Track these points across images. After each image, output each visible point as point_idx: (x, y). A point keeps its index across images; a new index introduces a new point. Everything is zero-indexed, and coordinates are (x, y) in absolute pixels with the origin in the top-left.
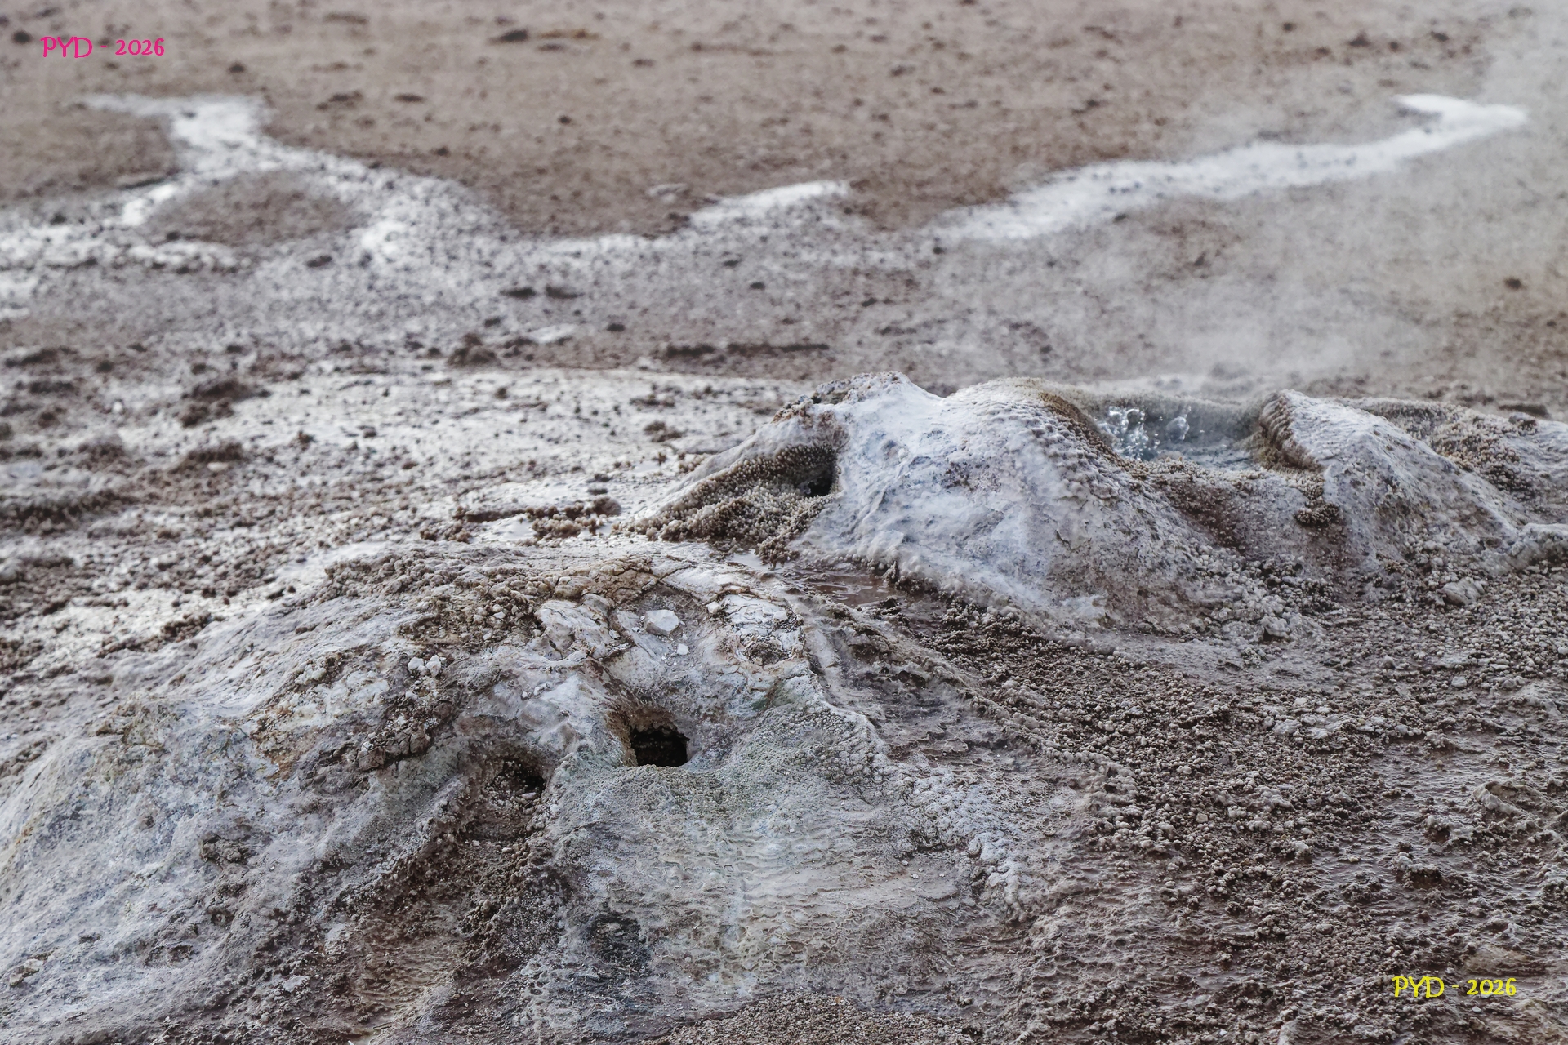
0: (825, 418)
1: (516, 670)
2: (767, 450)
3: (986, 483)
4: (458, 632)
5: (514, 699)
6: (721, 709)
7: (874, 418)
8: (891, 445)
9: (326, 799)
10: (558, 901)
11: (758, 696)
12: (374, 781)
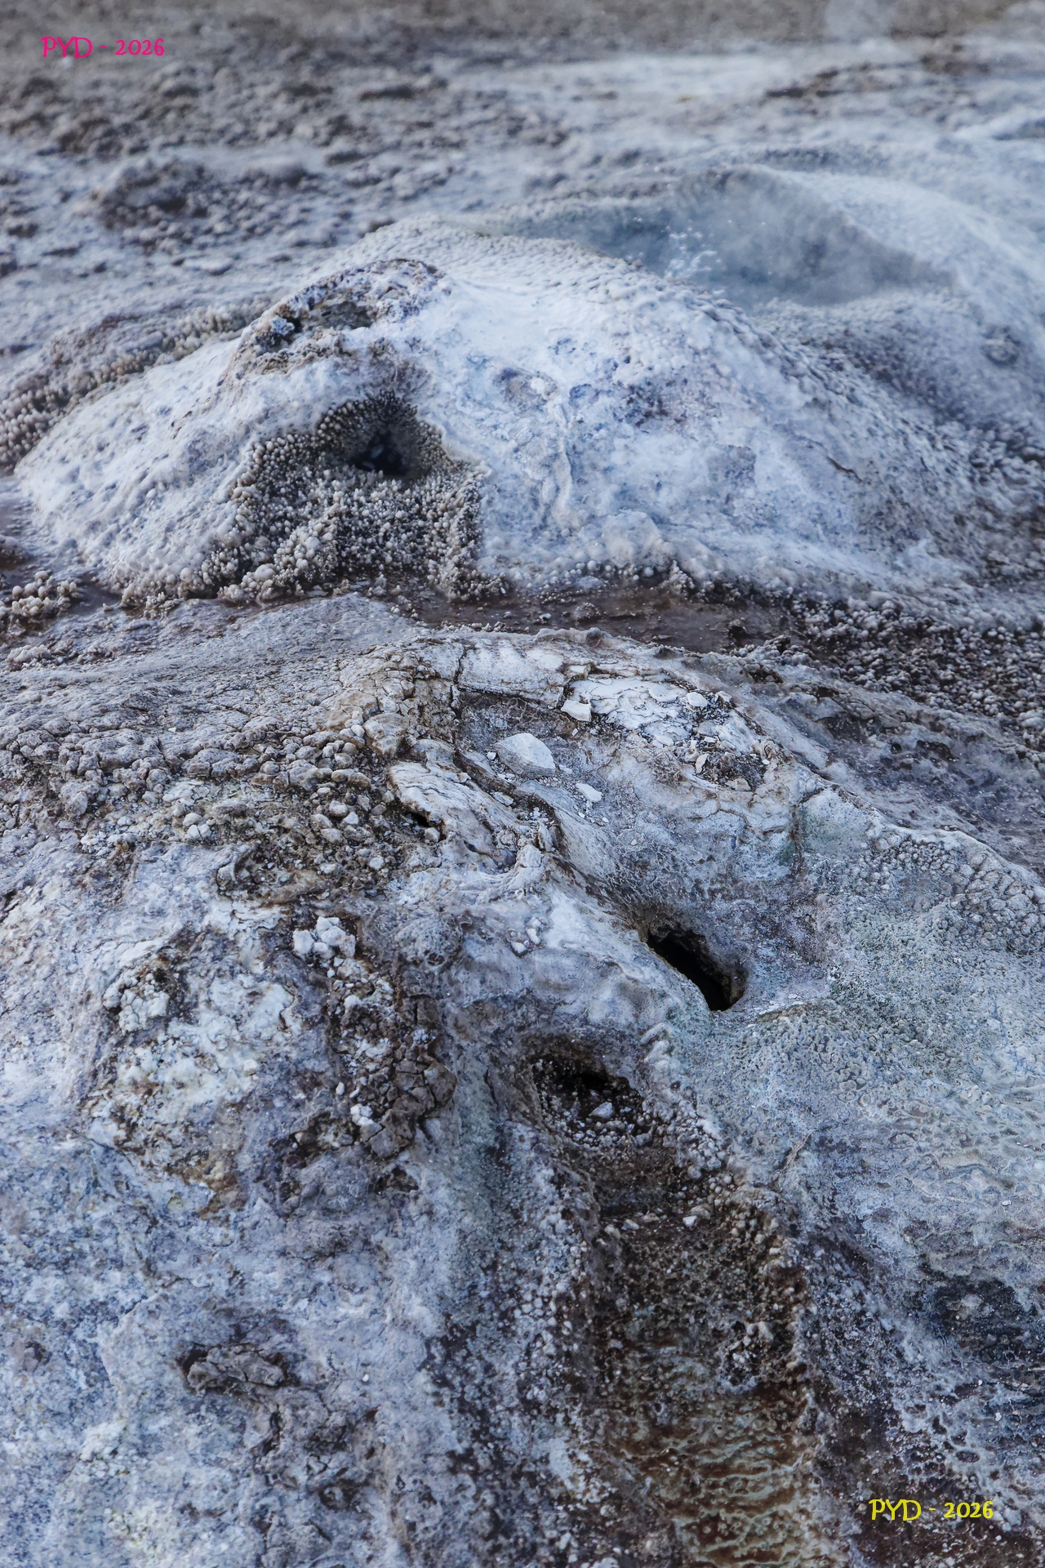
0: (378, 351)
1: (476, 910)
4: (309, 865)
11: (778, 841)
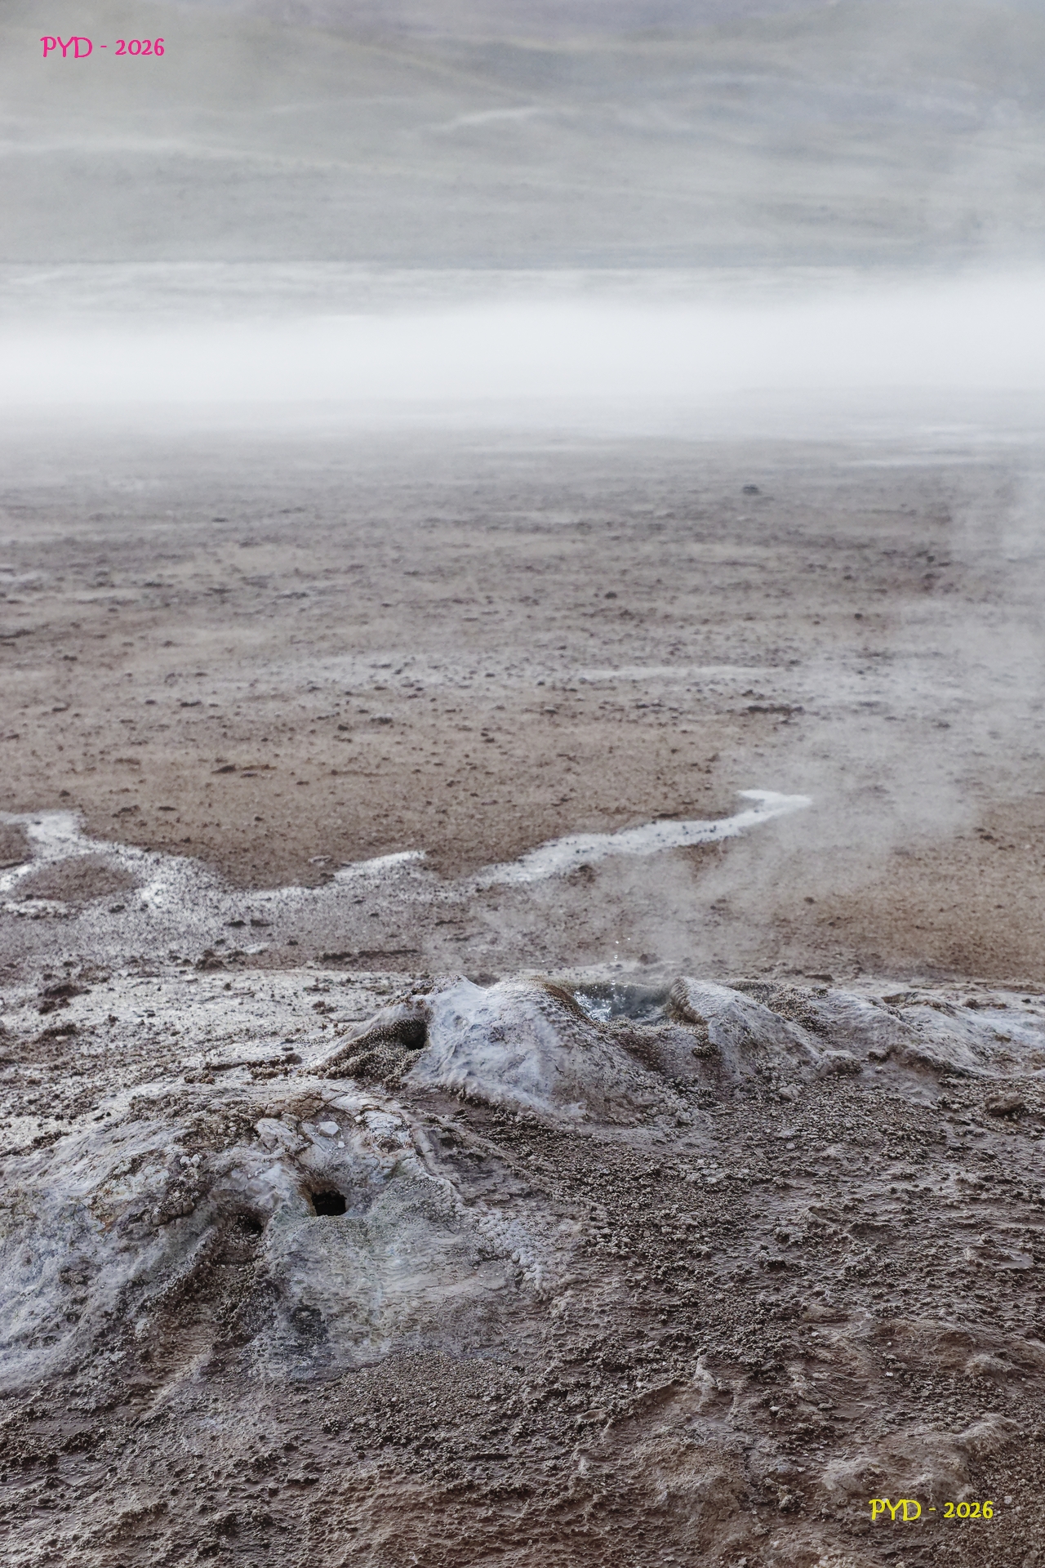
0: (420, 1003)
1: (244, 1161)
2: (386, 1023)
3: (514, 1039)
4: (209, 1140)
5: (244, 1179)
6: (364, 1180)
7: (447, 1002)
8: (458, 1018)
9: (133, 1243)
10: (273, 1299)
11: (386, 1171)
12: (162, 1232)
